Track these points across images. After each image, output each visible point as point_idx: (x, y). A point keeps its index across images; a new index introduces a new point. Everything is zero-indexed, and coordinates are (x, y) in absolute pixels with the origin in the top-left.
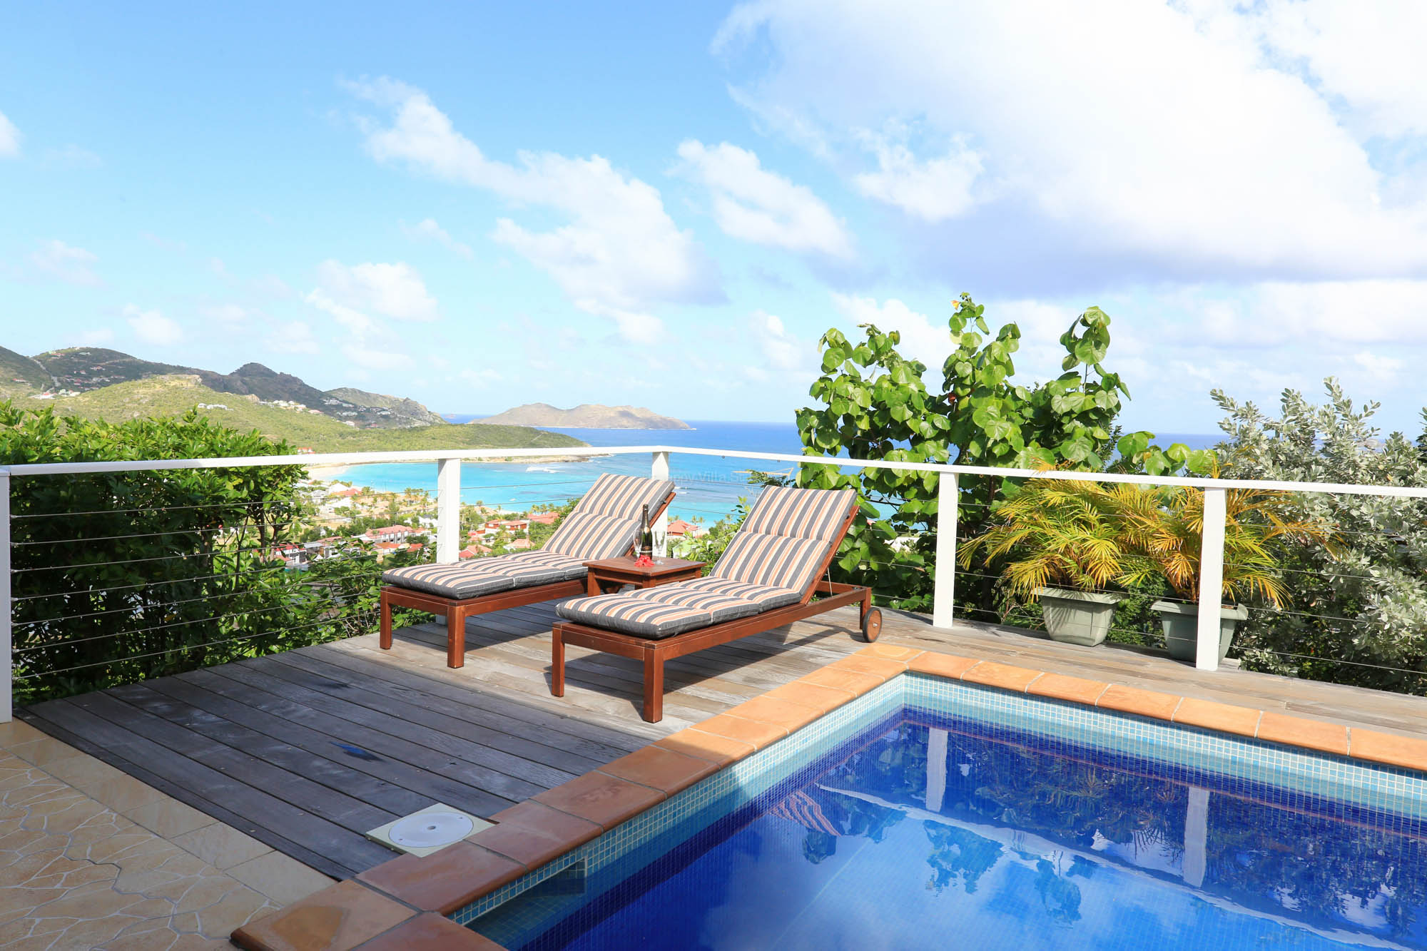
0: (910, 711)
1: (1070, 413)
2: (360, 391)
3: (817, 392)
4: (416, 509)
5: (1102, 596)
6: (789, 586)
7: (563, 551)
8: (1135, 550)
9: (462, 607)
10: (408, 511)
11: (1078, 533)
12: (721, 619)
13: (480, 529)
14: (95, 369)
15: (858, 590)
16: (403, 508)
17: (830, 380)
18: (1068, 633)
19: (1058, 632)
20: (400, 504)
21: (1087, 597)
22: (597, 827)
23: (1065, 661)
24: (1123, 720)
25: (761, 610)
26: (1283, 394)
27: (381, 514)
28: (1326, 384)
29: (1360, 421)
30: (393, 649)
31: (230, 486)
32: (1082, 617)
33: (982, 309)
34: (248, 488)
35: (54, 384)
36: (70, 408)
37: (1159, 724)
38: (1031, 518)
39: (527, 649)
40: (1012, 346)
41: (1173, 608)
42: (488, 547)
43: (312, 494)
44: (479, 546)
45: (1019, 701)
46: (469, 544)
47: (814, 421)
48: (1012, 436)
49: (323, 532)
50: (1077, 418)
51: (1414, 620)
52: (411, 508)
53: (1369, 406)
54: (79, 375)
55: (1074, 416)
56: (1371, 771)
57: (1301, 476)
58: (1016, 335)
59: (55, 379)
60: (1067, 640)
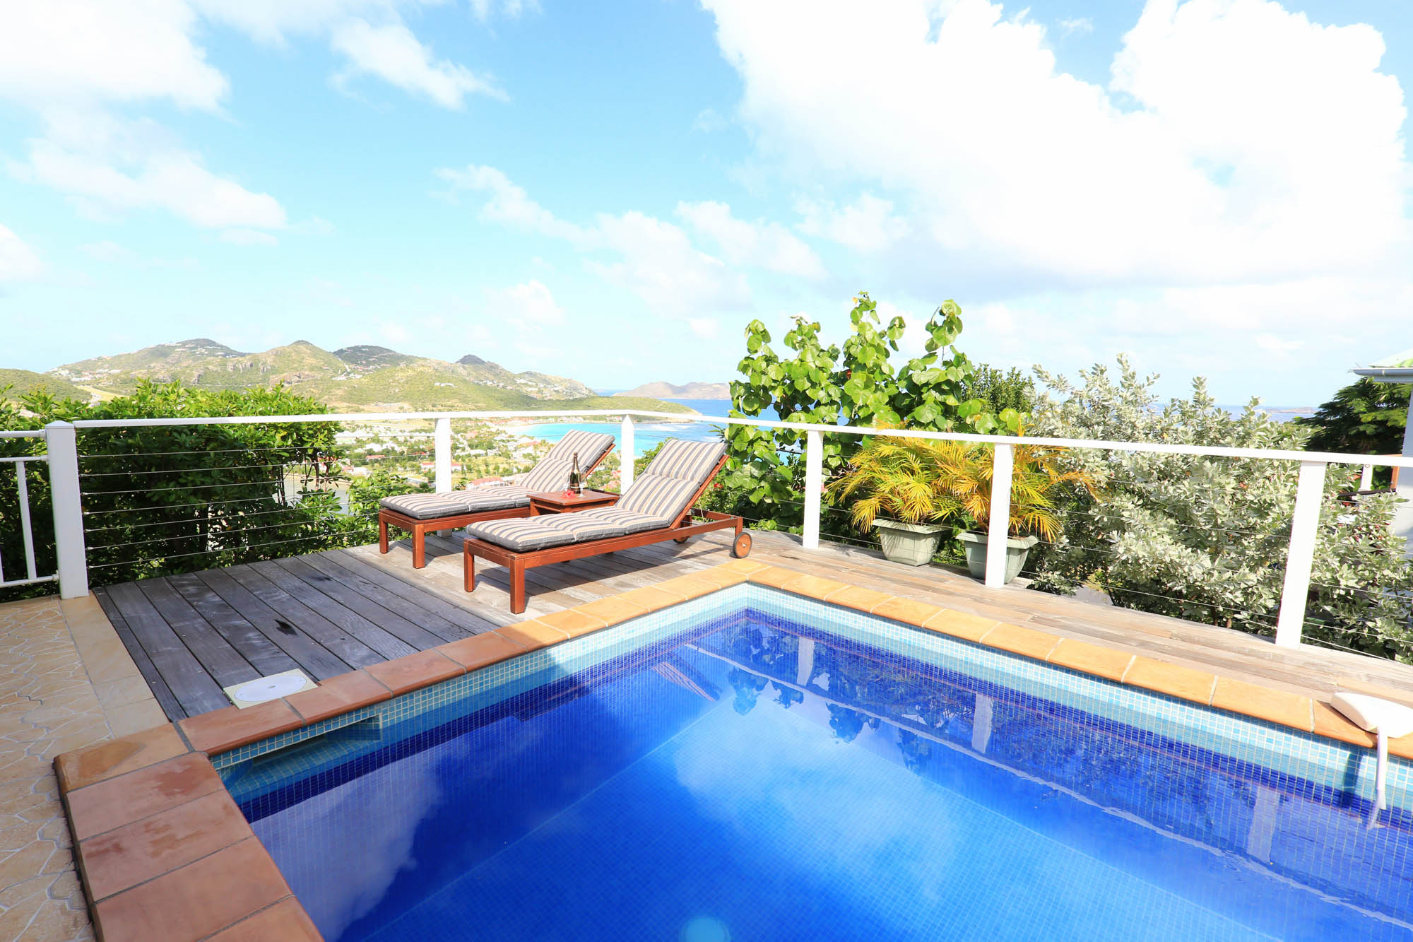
0: (751, 611)
1: (927, 384)
2: (539, 374)
3: (744, 369)
5: (921, 527)
6: (662, 515)
7: (530, 486)
8: (944, 492)
9: (422, 525)
11: (905, 478)
12: (584, 539)
14: (372, 359)
15: (732, 518)
17: (753, 359)
18: (898, 555)
19: (892, 554)
21: (910, 528)
22: (387, 691)
23: (881, 577)
24: (891, 625)
25: (627, 532)
26: (1094, 368)
28: (1118, 360)
29: (1143, 389)
31: (278, 437)
32: (907, 543)
33: (875, 304)
34: (292, 438)
35: (346, 370)
37: (915, 630)
38: (870, 466)
40: (897, 334)
41: (973, 538)
43: (508, 444)
45: (821, 607)
47: (742, 391)
48: (873, 401)
49: (515, 470)
50: (933, 388)
51: (1148, 553)
53: (1151, 379)
54: (361, 364)
55: (930, 386)
56: (1064, 674)
57: (1084, 434)
58: (902, 326)
59: (347, 366)
60: (898, 561)
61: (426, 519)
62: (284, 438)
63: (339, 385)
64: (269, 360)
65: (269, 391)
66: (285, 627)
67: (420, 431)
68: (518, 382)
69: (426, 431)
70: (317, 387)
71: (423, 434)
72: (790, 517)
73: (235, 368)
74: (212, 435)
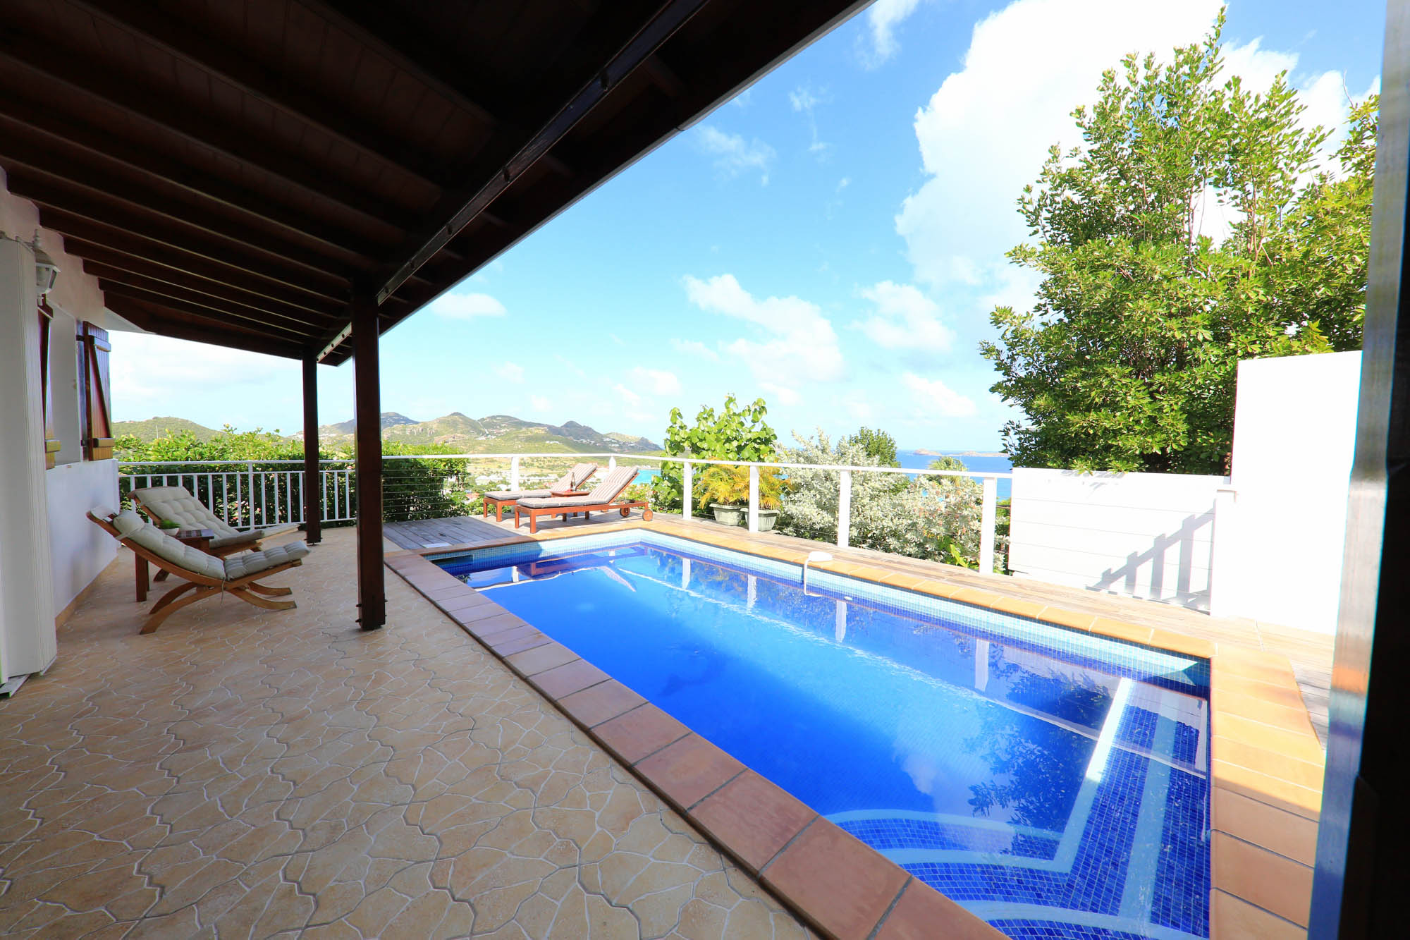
6: (604, 498)
17: (674, 427)
18: (722, 519)
19: (719, 519)
21: (725, 507)
23: (718, 530)
32: (724, 514)
47: (669, 443)
60: (722, 523)
61: (502, 500)
62: (445, 466)
63: (480, 443)
64: (434, 426)
65: (439, 446)
66: (442, 535)
67: (535, 476)
69: (539, 476)
70: (466, 445)
71: (537, 478)
72: (676, 505)
73: (412, 433)
74: (415, 463)
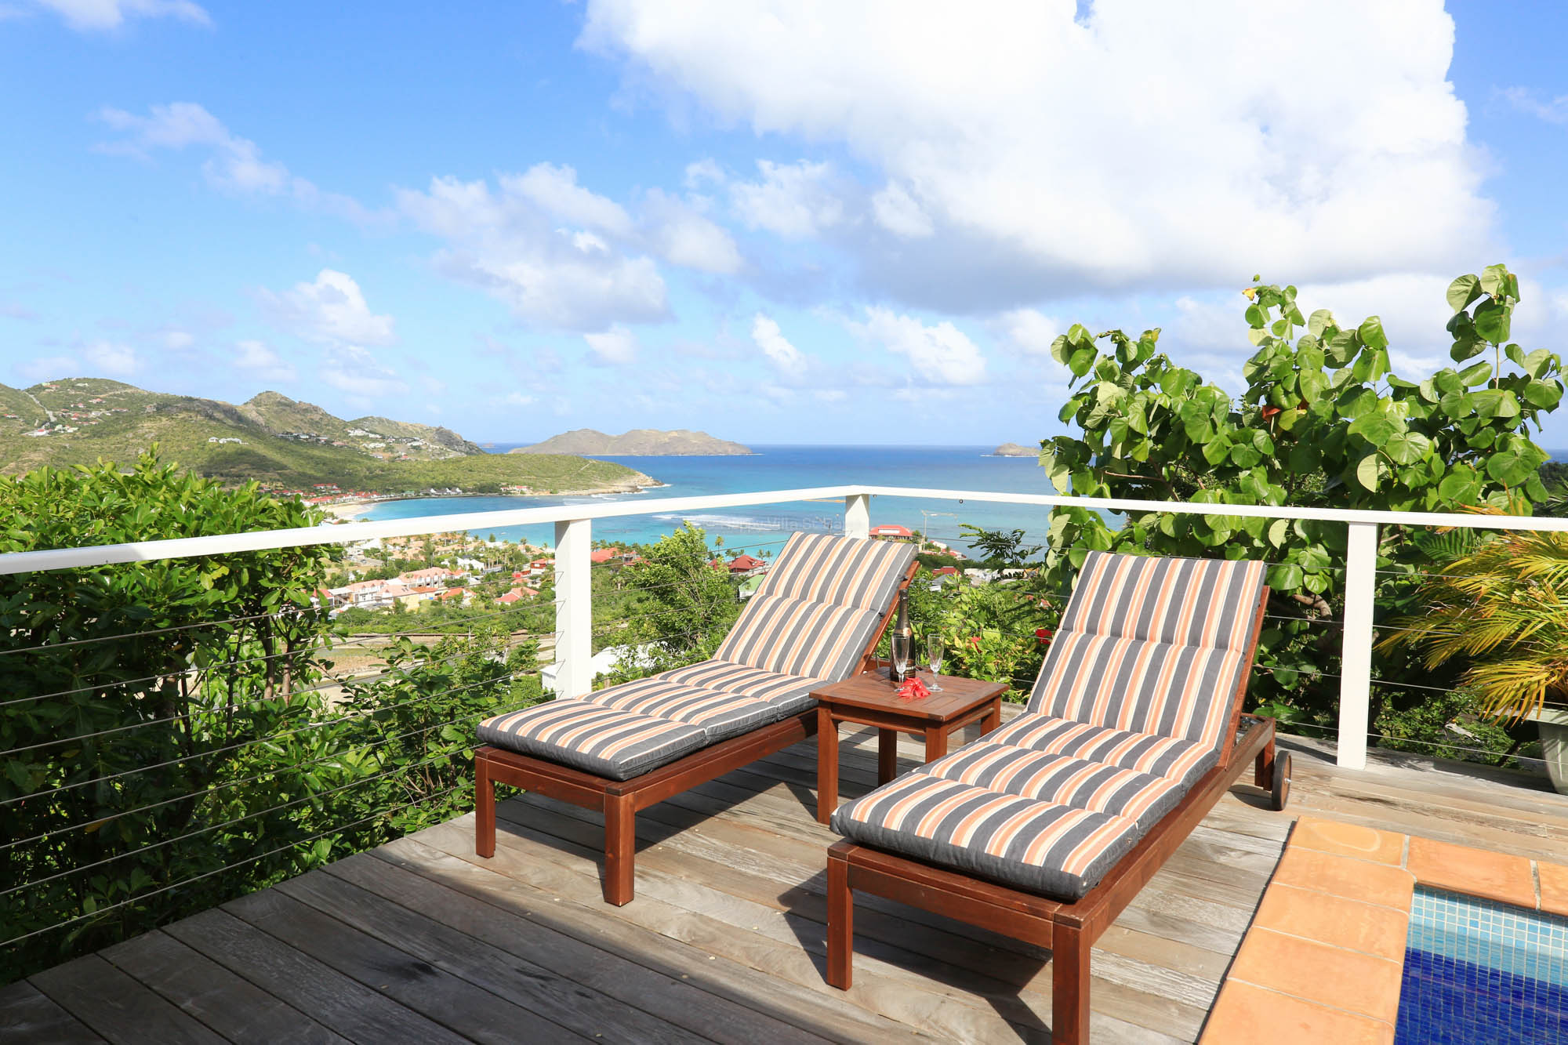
2: (387, 420)
4: (453, 550)
7: (752, 660)
9: (627, 795)
10: (445, 551)
12: (1146, 831)
13: (525, 570)
14: (94, 401)
16: (440, 548)
20: (436, 543)
27: (415, 555)
30: (499, 857)
35: (49, 419)
36: (67, 445)
39: (728, 847)
42: (535, 589)
44: (525, 588)
46: (513, 587)
52: (448, 548)
54: (76, 408)
59: (50, 413)
68: (352, 434)
